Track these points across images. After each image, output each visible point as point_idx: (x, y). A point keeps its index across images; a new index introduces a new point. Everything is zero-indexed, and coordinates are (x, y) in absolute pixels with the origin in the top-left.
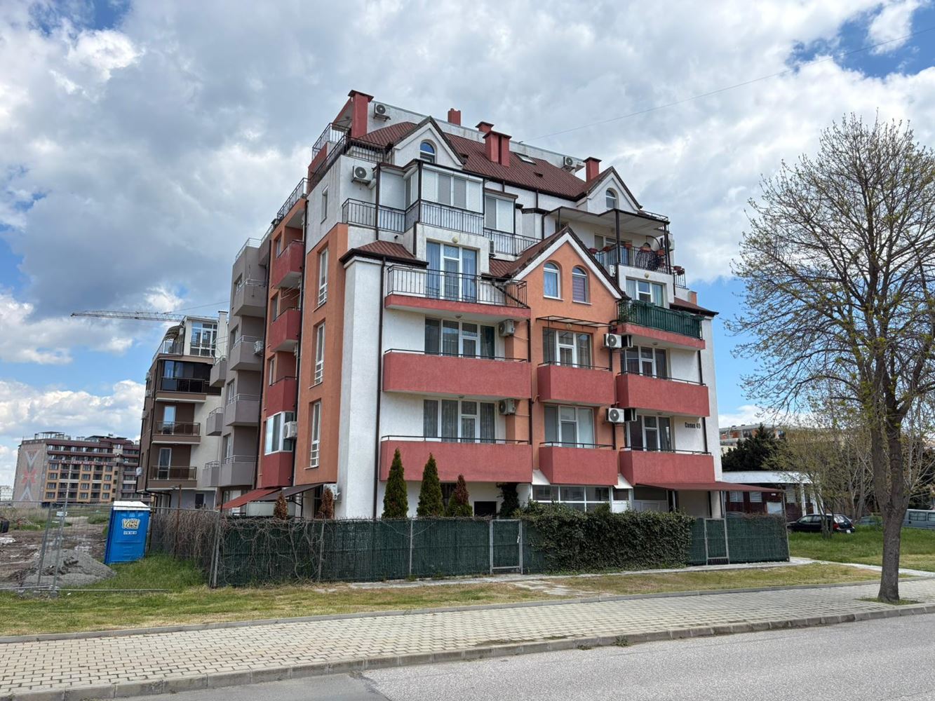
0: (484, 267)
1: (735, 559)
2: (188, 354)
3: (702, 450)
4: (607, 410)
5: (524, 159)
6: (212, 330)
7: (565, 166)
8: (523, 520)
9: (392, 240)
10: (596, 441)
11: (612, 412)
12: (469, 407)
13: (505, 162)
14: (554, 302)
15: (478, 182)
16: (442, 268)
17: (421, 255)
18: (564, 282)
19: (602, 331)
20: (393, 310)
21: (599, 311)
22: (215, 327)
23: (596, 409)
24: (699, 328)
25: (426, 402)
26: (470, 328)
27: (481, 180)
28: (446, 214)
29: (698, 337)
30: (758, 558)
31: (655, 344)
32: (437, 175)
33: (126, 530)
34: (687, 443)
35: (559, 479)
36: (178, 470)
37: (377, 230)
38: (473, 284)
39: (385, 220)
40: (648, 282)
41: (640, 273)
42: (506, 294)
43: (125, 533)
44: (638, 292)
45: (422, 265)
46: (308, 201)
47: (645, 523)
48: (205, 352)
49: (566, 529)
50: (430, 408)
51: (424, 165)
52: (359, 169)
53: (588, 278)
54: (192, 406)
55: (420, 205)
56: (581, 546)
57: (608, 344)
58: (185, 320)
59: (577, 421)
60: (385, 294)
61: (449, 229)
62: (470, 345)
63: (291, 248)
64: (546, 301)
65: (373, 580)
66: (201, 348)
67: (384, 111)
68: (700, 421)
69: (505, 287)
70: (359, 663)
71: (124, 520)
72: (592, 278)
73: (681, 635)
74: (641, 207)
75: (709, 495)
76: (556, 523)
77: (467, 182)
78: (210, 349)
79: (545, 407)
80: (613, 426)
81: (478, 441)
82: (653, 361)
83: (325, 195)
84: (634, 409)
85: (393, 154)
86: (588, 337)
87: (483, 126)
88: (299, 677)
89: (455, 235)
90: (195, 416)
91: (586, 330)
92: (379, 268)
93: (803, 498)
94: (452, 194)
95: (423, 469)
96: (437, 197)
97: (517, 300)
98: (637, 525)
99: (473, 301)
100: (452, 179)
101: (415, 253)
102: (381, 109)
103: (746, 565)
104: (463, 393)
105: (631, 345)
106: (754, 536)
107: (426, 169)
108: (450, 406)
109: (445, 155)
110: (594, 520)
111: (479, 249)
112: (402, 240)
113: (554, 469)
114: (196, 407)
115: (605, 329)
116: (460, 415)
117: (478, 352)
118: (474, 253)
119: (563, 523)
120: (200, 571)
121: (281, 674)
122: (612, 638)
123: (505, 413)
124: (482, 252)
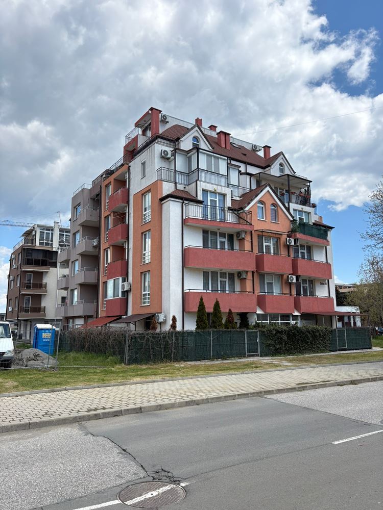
0: (229, 203)
1: (350, 348)
2: (38, 245)
3: (328, 295)
4: (288, 276)
5: (235, 145)
6: (50, 232)
7: (253, 150)
8: (260, 331)
9: (182, 189)
10: (282, 291)
11: (291, 277)
12: (223, 275)
13: (228, 148)
14: (262, 222)
15: (225, 160)
16: (209, 204)
17: (200, 198)
18: (267, 212)
19: (284, 237)
20: (188, 225)
21: (283, 226)
22: (52, 230)
23: (282, 276)
24: (326, 235)
25: (204, 272)
26: (223, 235)
27: (226, 158)
28: (210, 176)
29: (326, 239)
30: (359, 347)
31: (307, 243)
32: (206, 155)
33: (45, 339)
34: (321, 292)
35: (269, 311)
36: (36, 308)
37: (176, 183)
38: (223, 212)
39: (179, 179)
40: (302, 211)
41: (299, 207)
42: (239, 217)
43: (44, 340)
44: (298, 217)
45: (201, 202)
46: (130, 166)
47: (312, 331)
48: (47, 244)
49: (279, 335)
50: (206, 275)
51: (200, 150)
52: (165, 151)
53: (277, 209)
54: (41, 273)
55: (198, 171)
56: (285, 343)
57: (288, 243)
58: (36, 227)
59: (273, 282)
60: (184, 218)
61: (212, 184)
62: (222, 243)
63: (122, 191)
64: (259, 221)
65: (196, 360)
66: (45, 242)
67: (166, 118)
68: (327, 281)
69: (239, 214)
70: (261, 392)
71: (43, 334)
72: (279, 209)
73: (374, 380)
74: (295, 173)
75: (331, 318)
76: (274, 332)
77: (220, 159)
78: (50, 242)
79: (260, 275)
80: (290, 284)
81: (228, 292)
82: (305, 251)
83: (144, 164)
84: (300, 276)
85: (179, 143)
86: (277, 239)
87: (212, 127)
88: (241, 398)
89: (215, 187)
90: (43, 278)
91: (277, 236)
92: (180, 204)
93: (352, 319)
94: (213, 166)
95: (213, 306)
96: (206, 167)
97: (246, 221)
98: (309, 332)
99: (223, 220)
100: (213, 158)
101: (197, 196)
102: (165, 117)
103: (355, 351)
104: (222, 268)
105: (298, 244)
106: (358, 337)
107: (201, 152)
108: (214, 274)
109: (204, 144)
110: (291, 330)
111: (226, 194)
112: (187, 189)
113: (267, 306)
114: (44, 274)
115: (286, 236)
116: (219, 279)
117: (226, 247)
118: (223, 196)
119: (278, 332)
120: (119, 357)
121: (233, 397)
122: (349, 381)
123: (241, 277)
124: (227, 195)
